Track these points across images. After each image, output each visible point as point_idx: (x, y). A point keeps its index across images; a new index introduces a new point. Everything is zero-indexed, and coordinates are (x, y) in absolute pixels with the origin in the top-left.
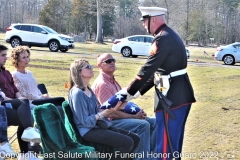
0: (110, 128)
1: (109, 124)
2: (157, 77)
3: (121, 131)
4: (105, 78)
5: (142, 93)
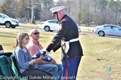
0: (36, 69)
1: (36, 67)
3: (42, 71)
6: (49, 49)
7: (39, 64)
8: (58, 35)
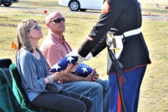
0: (61, 92)
1: (60, 88)
2: (110, 37)
4: (54, 39)
5: (94, 55)
6: (84, 52)
7: (64, 82)
8: (100, 22)
